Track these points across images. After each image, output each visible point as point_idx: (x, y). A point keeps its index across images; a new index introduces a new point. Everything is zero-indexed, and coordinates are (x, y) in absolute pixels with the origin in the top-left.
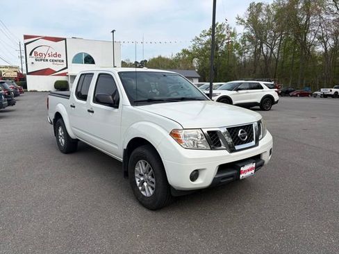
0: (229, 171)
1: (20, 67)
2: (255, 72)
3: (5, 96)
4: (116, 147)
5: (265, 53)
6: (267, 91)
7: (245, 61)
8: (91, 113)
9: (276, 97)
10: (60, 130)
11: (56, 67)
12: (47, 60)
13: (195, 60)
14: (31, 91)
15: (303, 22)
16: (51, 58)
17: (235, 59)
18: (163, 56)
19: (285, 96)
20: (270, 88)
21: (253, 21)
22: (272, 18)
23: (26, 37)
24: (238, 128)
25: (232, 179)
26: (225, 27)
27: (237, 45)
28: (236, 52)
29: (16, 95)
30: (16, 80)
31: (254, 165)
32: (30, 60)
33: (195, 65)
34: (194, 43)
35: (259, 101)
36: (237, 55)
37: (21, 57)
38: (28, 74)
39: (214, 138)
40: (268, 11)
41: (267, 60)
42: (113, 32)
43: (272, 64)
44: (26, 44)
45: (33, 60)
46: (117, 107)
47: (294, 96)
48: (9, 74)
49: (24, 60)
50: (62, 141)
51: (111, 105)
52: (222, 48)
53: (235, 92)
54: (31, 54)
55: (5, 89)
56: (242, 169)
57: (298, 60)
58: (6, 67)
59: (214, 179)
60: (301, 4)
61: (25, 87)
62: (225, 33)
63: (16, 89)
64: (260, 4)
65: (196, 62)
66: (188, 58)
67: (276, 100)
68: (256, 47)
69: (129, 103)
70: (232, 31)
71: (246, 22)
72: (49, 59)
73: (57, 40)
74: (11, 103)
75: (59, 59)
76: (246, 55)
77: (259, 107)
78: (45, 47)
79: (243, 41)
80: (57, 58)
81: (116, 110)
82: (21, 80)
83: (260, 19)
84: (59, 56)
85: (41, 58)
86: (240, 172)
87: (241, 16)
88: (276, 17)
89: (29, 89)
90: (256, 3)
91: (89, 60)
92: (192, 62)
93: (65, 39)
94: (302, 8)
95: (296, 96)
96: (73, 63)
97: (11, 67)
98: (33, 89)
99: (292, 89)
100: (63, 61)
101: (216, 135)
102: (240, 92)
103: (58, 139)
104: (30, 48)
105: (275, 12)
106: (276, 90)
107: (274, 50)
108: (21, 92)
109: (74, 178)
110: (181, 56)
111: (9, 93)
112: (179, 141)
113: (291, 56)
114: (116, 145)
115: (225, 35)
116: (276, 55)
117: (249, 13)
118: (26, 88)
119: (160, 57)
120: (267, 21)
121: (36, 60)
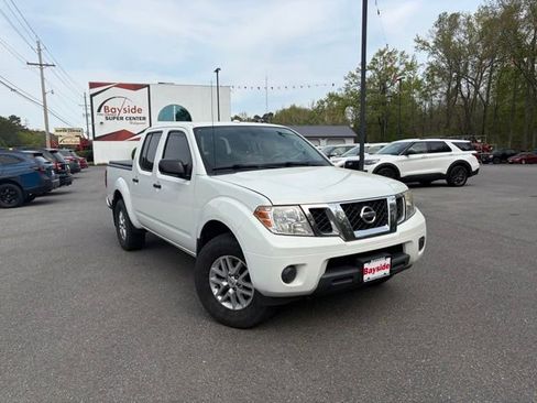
0: (345, 269)
1: (85, 130)
2: (448, 125)
3: (57, 171)
4: (189, 237)
5: (465, 94)
6: (457, 155)
7: (431, 110)
8: (157, 190)
9: (475, 164)
10: (121, 216)
11: (133, 128)
12: (122, 118)
13: (349, 110)
14: (99, 165)
15: (529, 41)
16: (127, 115)
17: (415, 106)
18: (297, 106)
19: (501, 163)
20: (464, 150)
21: (444, 42)
22: (476, 37)
23: (92, 85)
24: (360, 205)
25: (350, 281)
26: (398, 55)
27: (418, 84)
28: (416, 96)
29: (75, 170)
30: (77, 149)
31: (388, 261)
32: (98, 118)
33: (350, 118)
34: (347, 82)
35: (444, 171)
36: (417, 100)
37: (87, 115)
38: (95, 139)
39: (321, 218)
40: (470, 25)
41: (469, 105)
42: (217, 71)
43: (478, 112)
44: (92, 96)
45: (102, 119)
46: (189, 178)
47: (517, 163)
48: (68, 140)
49: (90, 119)
50: (124, 231)
51: (180, 175)
52: (394, 88)
53: (404, 157)
54: (99, 110)
55: (57, 161)
56: (366, 266)
57: (523, 103)
58: (65, 130)
59: (321, 280)
60: (525, 12)
61: (91, 158)
62: (397, 65)
63: (76, 161)
64: (455, 16)
65: (350, 113)
66: (338, 107)
67: (474, 169)
68: (449, 85)
69: (204, 172)
70: (409, 60)
71: (432, 44)
72: (124, 115)
73: (136, 87)
74: (65, 181)
75: (139, 115)
76: (434, 98)
77: (444, 181)
78: (120, 100)
79: (429, 77)
80: (137, 115)
81: (188, 183)
82: (85, 149)
83: (455, 39)
84: (140, 110)
85: (113, 115)
86: (363, 272)
87: (423, 37)
88: (482, 34)
89: (96, 162)
90: (449, 14)
91: (184, 115)
92: (344, 113)
93: (148, 86)
94: (526, 17)
95: (520, 162)
96: (159, 120)
97: (71, 130)
98: (101, 162)
99: (513, 152)
100: (144, 118)
101: (324, 215)
102: (411, 156)
103: (118, 229)
104: (98, 101)
105: (480, 27)
106: (475, 152)
107: (482, 89)
108: (83, 166)
109: (133, 284)
110: (326, 104)
111: (63, 166)
112: (267, 224)
113: (510, 97)
114: (188, 233)
115: (397, 69)
116: (484, 97)
117: (437, 30)
118: (93, 160)
119: (293, 108)
120: (467, 42)
121: (107, 119)
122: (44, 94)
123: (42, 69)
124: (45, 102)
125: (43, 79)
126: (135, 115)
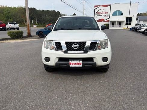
11: (105, 18)
12: (102, 15)
16: (104, 14)
23: (95, 6)
31: (81, 62)
32: (96, 16)
44: (95, 9)
54: (96, 14)
69: (53, 30)
73: (107, 6)
80: (106, 14)
84: (107, 13)
85: (100, 15)
86: (69, 63)
93: (111, 5)
96: (112, 15)
100: (108, 15)
104: (96, 11)
121: (98, 16)
122: (84, 10)
123: (84, 3)
124: (84, 12)
125: (84, 6)
126: (105, 14)
